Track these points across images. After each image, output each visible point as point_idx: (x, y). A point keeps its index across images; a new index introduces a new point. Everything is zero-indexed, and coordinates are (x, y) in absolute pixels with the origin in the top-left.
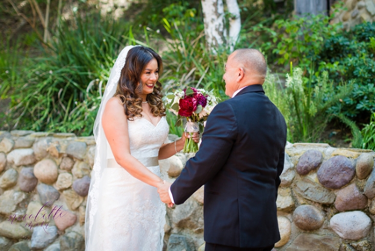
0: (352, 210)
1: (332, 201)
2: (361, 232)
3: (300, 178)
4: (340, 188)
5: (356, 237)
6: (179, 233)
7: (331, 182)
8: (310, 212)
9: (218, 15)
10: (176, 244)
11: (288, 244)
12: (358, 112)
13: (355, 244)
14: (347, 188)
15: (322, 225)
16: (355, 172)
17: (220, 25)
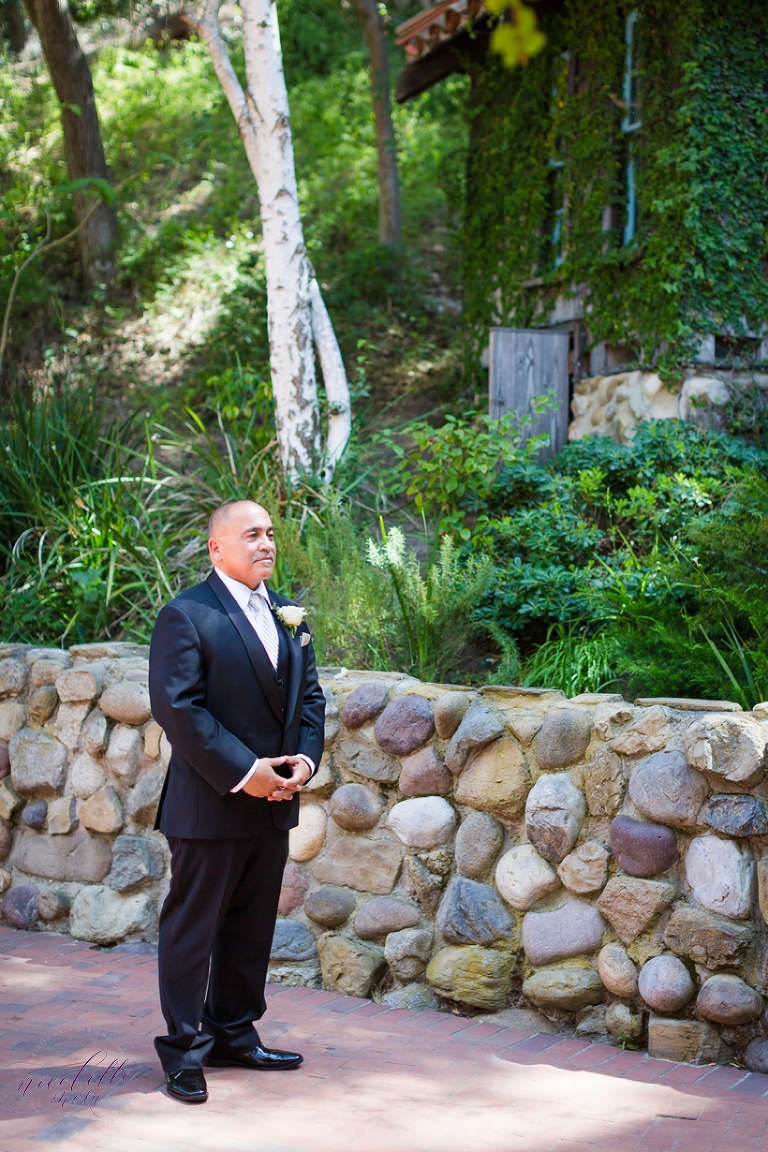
0: (425, 796)
1: (394, 778)
2: (436, 834)
3: (349, 735)
4: (408, 753)
5: (428, 842)
6: (138, 834)
7: (392, 742)
8: (356, 796)
9: (304, 404)
10: (127, 854)
11: (320, 856)
12: (527, 621)
13: (424, 856)
14: (419, 754)
15: (377, 821)
16: (433, 725)
17: (306, 424)
